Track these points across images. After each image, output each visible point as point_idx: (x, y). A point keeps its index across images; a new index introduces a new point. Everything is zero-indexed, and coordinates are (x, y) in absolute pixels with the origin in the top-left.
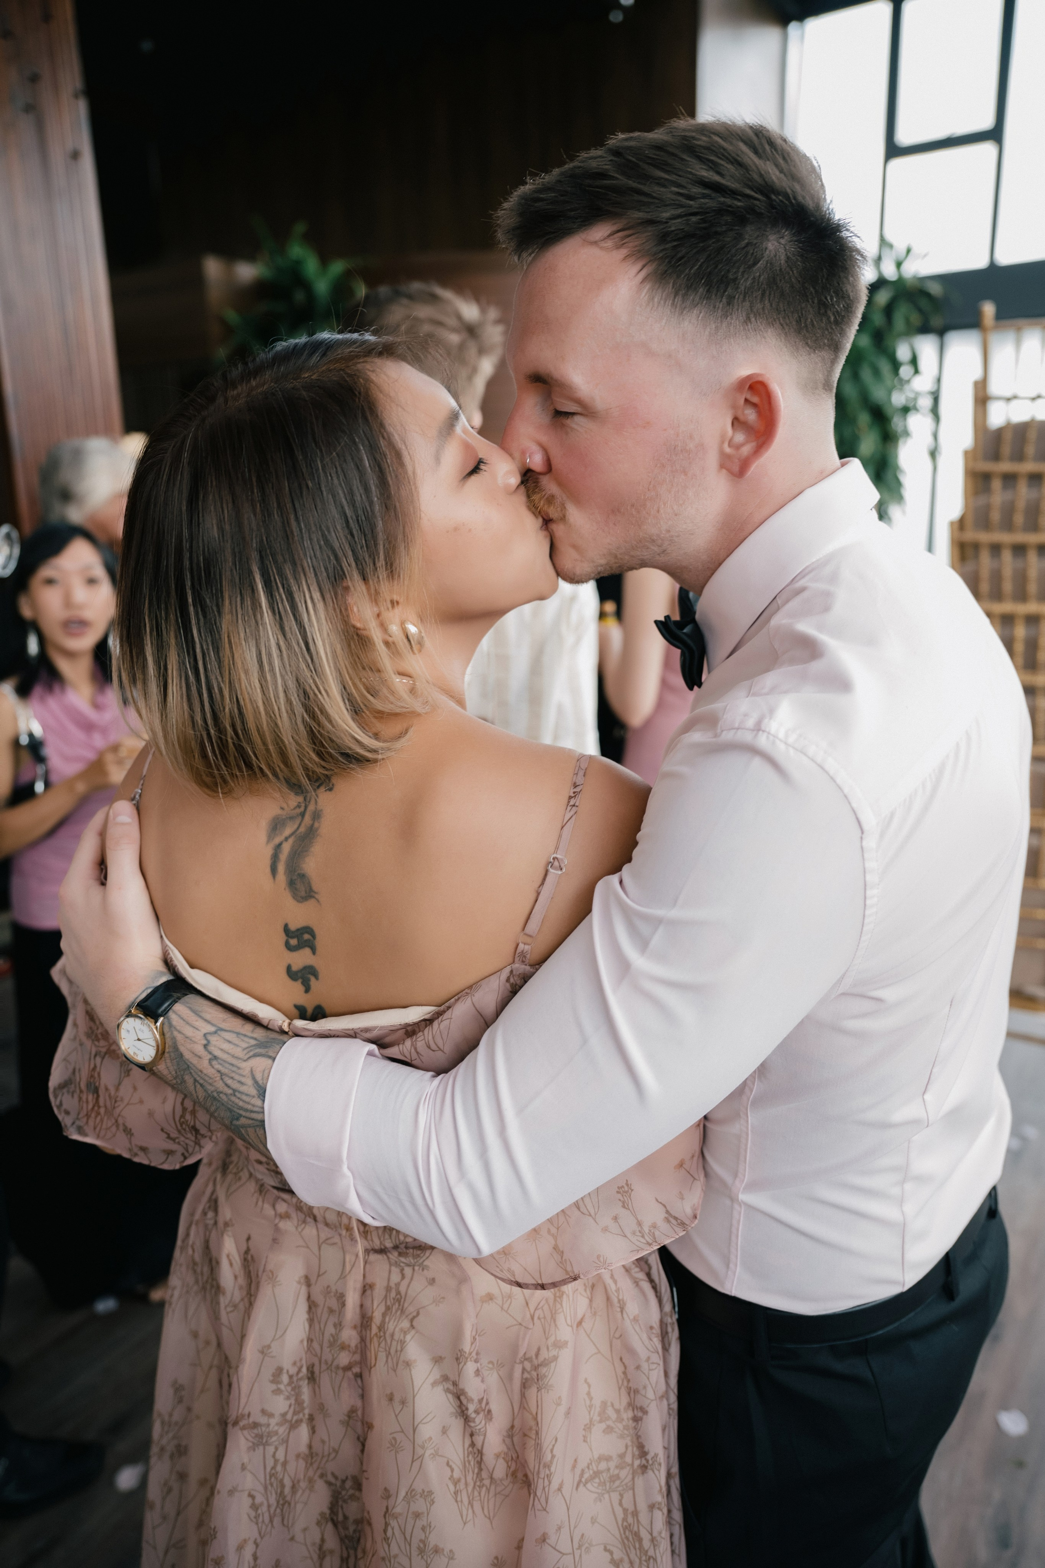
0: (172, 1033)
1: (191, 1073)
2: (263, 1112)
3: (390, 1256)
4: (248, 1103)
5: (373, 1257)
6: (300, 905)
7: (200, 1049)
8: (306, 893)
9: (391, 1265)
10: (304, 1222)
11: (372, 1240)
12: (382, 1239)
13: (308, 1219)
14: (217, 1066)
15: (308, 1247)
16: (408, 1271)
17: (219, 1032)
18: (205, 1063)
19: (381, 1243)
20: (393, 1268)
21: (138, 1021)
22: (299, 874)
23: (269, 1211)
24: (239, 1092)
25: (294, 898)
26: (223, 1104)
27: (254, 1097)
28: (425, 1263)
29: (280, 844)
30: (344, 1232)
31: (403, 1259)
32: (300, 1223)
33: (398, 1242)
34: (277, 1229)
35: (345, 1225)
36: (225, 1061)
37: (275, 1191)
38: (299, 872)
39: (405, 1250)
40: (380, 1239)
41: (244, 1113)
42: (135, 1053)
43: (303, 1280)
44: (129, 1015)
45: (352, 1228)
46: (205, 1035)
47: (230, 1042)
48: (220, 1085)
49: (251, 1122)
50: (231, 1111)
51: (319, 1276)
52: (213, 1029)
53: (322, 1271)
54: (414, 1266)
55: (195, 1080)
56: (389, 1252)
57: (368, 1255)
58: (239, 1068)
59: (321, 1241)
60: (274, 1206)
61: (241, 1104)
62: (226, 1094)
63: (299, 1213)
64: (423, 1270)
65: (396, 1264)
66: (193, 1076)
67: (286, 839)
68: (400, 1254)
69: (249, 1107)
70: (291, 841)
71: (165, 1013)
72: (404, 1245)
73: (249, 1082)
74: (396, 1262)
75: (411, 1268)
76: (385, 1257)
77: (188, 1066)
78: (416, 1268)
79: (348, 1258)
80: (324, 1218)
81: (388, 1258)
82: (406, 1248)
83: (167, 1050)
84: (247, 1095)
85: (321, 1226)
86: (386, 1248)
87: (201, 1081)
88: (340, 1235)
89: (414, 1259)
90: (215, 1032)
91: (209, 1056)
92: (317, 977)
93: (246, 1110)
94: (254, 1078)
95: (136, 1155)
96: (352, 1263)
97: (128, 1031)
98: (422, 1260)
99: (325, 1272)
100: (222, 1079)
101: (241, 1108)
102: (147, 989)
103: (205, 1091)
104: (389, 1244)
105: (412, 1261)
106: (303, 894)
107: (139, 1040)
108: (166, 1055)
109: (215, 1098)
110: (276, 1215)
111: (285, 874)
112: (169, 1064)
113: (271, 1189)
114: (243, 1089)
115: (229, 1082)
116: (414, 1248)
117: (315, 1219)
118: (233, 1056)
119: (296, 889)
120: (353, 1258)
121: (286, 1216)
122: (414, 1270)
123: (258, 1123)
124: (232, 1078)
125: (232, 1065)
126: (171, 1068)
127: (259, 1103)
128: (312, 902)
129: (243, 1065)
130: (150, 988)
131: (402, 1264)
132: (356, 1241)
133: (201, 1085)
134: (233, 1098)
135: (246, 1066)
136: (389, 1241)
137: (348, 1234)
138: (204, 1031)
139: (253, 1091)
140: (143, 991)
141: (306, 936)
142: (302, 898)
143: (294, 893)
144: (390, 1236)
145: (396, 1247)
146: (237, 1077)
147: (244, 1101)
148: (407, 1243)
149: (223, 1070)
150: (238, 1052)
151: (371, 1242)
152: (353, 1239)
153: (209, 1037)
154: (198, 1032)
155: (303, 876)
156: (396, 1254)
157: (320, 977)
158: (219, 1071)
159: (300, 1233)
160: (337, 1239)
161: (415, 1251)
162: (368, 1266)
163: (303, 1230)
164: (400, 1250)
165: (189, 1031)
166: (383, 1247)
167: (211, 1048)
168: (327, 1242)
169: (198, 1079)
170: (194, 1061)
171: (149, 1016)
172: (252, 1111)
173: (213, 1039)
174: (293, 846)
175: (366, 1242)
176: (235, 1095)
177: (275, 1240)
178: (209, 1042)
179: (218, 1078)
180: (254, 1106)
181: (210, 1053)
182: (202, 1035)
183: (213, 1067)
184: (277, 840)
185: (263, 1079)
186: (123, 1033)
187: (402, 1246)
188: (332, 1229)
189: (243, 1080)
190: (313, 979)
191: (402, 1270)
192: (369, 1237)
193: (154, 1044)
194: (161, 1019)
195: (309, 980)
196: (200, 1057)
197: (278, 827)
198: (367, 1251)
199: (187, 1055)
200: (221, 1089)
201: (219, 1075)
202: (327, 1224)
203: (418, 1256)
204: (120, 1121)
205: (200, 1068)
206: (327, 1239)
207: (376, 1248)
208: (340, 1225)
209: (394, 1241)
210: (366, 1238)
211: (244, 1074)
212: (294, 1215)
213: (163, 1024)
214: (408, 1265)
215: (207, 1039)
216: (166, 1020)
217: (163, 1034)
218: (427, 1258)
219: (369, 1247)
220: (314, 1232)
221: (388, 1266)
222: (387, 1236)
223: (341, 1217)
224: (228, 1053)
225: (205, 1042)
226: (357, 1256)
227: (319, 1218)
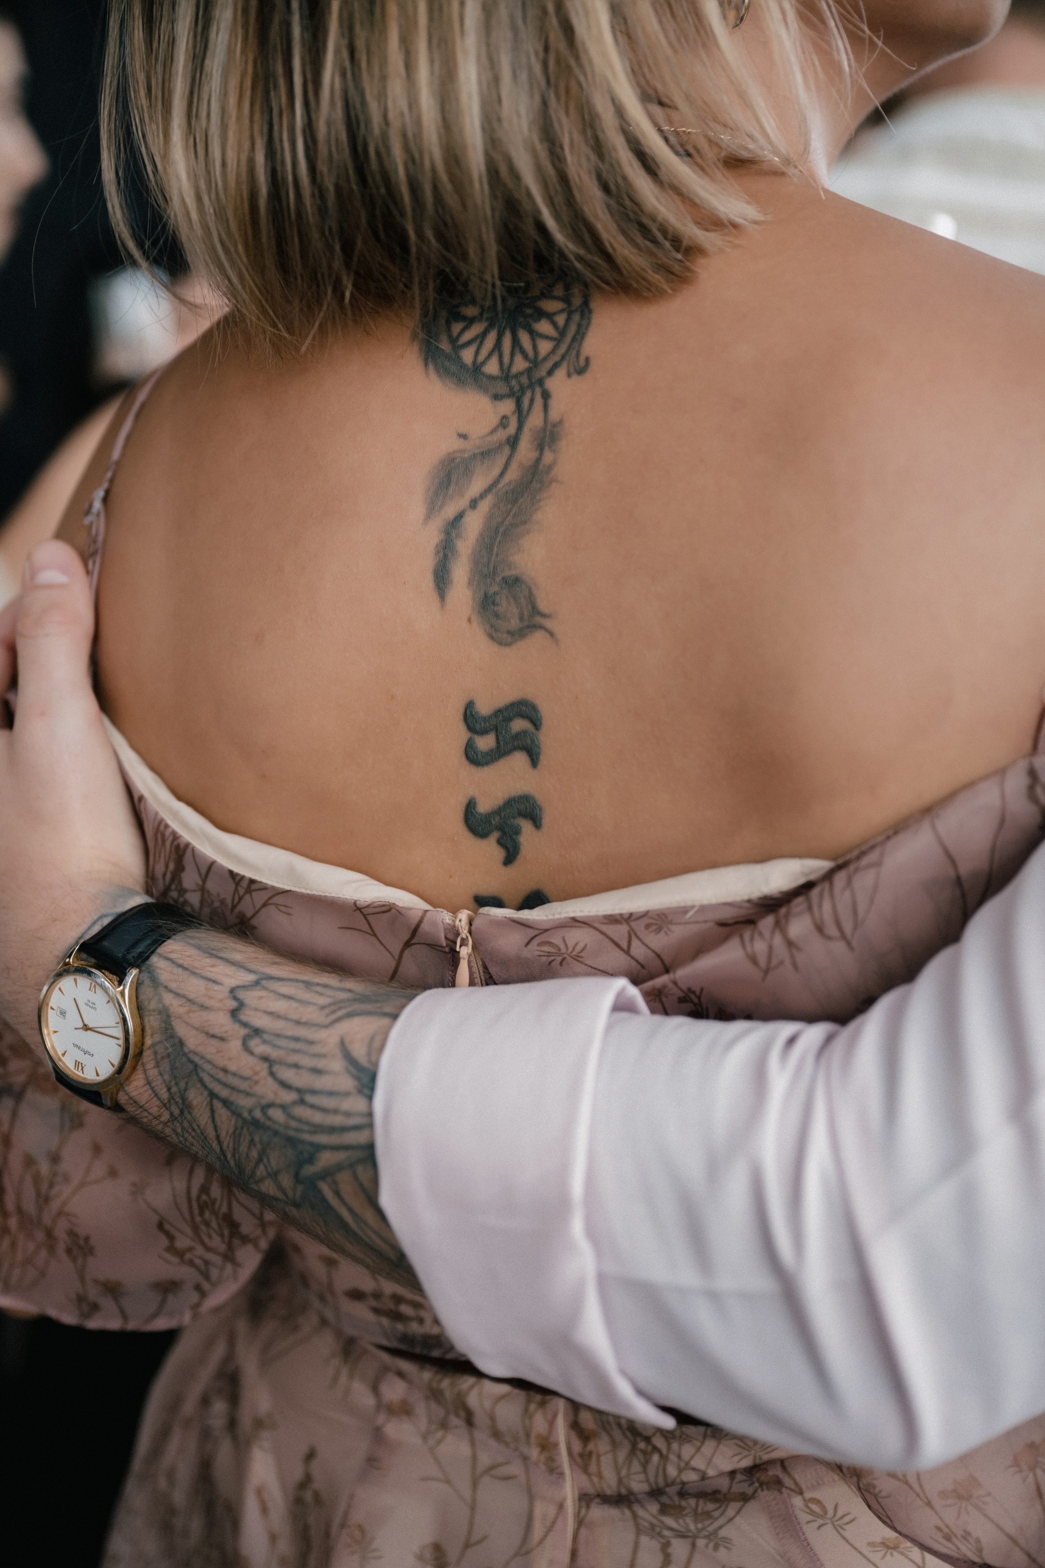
0: (160, 1000)
1: (201, 1081)
2: (370, 1126)
3: (640, 1512)
4: (336, 1111)
5: (597, 1512)
6: (506, 650)
7: (221, 1021)
8: (521, 619)
9: (639, 1531)
10: (444, 1425)
11: (600, 1475)
12: (624, 1472)
13: (454, 1421)
14: (260, 1048)
15: (448, 1482)
16: (679, 1548)
17: (264, 982)
18: (235, 1045)
19: (620, 1482)
20: (644, 1540)
21: (83, 982)
22: (505, 580)
23: (362, 1396)
24: (314, 1092)
25: (491, 637)
26: (276, 1133)
27: (347, 1094)
28: (723, 1533)
29: (460, 516)
30: (534, 1453)
31: (669, 1521)
32: (434, 1427)
33: (661, 1483)
34: (378, 1436)
35: (539, 1436)
36: (278, 1036)
37: (385, 1357)
38: (507, 573)
39: (676, 1499)
40: (618, 1470)
41: (323, 1139)
42: (77, 1064)
43: (428, 1555)
44: (65, 971)
45: (556, 1445)
46: (232, 990)
47: (290, 998)
48: (267, 1089)
49: (341, 1156)
50: (292, 1142)
51: (467, 1545)
52: (251, 977)
53: (474, 1539)
54: (695, 1537)
55: (212, 1095)
56: (639, 1502)
57: (588, 1507)
58: (312, 1043)
59: (480, 1468)
60: (375, 1389)
61: (317, 1118)
62: (283, 1107)
63: (433, 1405)
64: (716, 1548)
65: (653, 1531)
66: (205, 1087)
67: (474, 504)
68: (664, 1509)
69: (337, 1120)
70: (485, 506)
71: (141, 961)
72: (676, 1488)
73: (337, 1065)
74: (653, 1526)
75: (690, 1540)
76: (627, 1512)
77: (196, 1066)
78: (701, 1542)
79: (539, 1509)
80: (492, 1418)
81: (635, 1516)
82: (682, 1494)
83: (148, 1041)
84: (331, 1094)
85: (481, 1435)
86: (631, 1493)
87: (224, 1093)
88: (525, 1459)
89: (696, 1522)
90: (257, 983)
91: (243, 1031)
92: (537, 823)
93: (332, 1130)
94: (348, 1057)
95: (95, 1307)
96: (548, 1524)
97: (63, 1013)
98: (716, 1525)
99: (484, 1538)
100: (272, 1074)
101: (319, 1129)
102: (101, 917)
103: (234, 1113)
104: (638, 1485)
105: (692, 1527)
106: (514, 623)
107: (86, 1028)
108: (148, 1055)
109: (256, 1123)
110: (379, 1406)
111: (470, 583)
112: (153, 1073)
113: (372, 1349)
114: (321, 1083)
115: (288, 1075)
116: (702, 1495)
117: (469, 1420)
118: (298, 1023)
119: (497, 615)
120: (552, 1511)
121: (404, 1410)
122: (694, 1545)
123: (360, 1154)
124: (296, 1066)
125: (297, 1039)
126: (158, 1083)
127: (357, 1104)
128: (538, 638)
129: (321, 1035)
130: (105, 916)
131: (666, 1533)
132: (562, 1474)
133: (226, 1103)
134: (301, 1111)
135: (330, 1038)
136: (642, 1477)
137: (542, 1458)
138: (231, 982)
139: (347, 1083)
140: (95, 923)
141: (519, 725)
142: (511, 633)
143: (492, 626)
144: (645, 1465)
145: (656, 1493)
146: (306, 1061)
147: (324, 1110)
148: (683, 1483)
149: (274, 1054)
150: (310, 1014)
151: (595, 1479)
152: (553, 1470)
153: (241, 994)
154: (216, 987)
155: (514, 583)
156: (654, 1508)
157: (546, 820)
158: (265, 1059)
159: (432, 1450)
160: (515, 1468)
161: (701, 1502)
162: (583, 1531)
163: (439, 1442)
164: (665, 1499)
165: (194, 987)
166: (623, 1491)
167: (247, 1016)
168: (493, 1472)
169: (217, 1089)
170: (210, 1049)
171: (106, 969)
172: (343, 1129)
173: (250, 997)
174: (490, 517)
175: (583, 1477)
176: (302, 1102)
177: (372, 1461)
178: (241, 1005)
179: (264, 1073)
180: (348, 1114)
181: (245, 1025)
182: (227, 990)
183: (251, 1053)
184: (450, 511)
185: (369, 1054)
186: (52, 1020)
187: (672, 1491)
188: (507, 1444)
189: (321, 1064)
190: (526, 826)
191: (666, 1545)
192: (593, 1468)
193: (119, 1032)
194: (133, 973)
195: (517, 831)
196: (222, 1039)
197: (454, 478)
198: (585, 1499)
199: (193, 1041)
200: (270, 1097)
201: (266, 1065)
202: (496, 1434)
203: (708, 1515)
204: (61, 1230)
205: (221, 1062)
206: (493, 1467)
207: (608, 1492)
208: (528, 1435)
209: (652, 1479)
210: (585, 1470)
211: (324, 1050)
212: (420, 1408)
213: (138, 986)
214: (682, 1536)
215: (235, 998)
216: (145, 976)
217: (139, 1009)
218: (731, 1520)
219: (591, 1491)
220: (465, 1449)
221: (631, 1536)
222: (636, 1466)
223: (531, 1418)
224: (286, 1019)
225: (234, 1004)
226: (561, 1506)
227: (480, 1419)
